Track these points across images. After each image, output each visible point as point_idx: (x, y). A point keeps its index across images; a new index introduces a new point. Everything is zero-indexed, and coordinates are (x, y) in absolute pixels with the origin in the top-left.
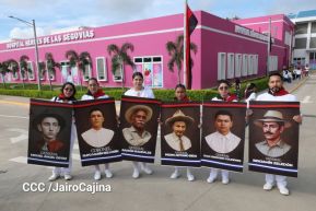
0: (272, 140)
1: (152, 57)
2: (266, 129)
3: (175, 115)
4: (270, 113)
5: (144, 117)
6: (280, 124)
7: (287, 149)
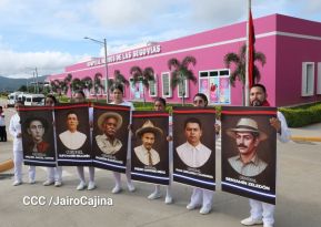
0: (246, 154)
1: (219, 71)
2: (239, 141)
3: (145, 126)
4: (244, 122)
5: (115, 125)
6: (254, 135)
7: (263, 167)
